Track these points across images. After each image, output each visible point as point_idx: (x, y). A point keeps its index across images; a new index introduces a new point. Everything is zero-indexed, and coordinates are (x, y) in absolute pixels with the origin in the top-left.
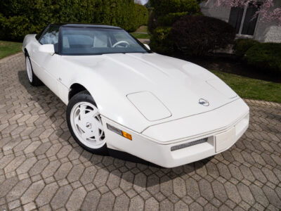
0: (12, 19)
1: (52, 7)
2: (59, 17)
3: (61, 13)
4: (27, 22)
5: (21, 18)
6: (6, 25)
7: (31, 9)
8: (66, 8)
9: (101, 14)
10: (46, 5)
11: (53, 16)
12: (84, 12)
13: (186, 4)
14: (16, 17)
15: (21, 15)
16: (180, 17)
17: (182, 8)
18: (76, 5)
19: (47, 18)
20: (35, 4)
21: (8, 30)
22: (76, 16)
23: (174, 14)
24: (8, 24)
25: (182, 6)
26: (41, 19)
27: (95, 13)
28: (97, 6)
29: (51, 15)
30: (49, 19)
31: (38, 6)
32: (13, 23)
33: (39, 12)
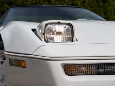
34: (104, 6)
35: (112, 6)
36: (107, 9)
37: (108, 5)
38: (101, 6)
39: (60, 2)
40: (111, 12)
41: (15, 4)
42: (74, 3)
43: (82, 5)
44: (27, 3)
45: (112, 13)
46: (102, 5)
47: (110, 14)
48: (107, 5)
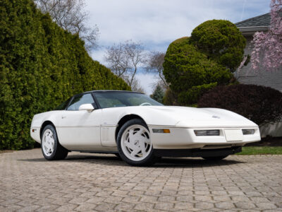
8: (38, 100)
10: (14, 97)
11: (21, 112)
13: (214, 73)
16: (207, 89)
17: (209, 78)
18: (49, 97)
19: (15, 113)
20: (3, 95)
23: (199, 87)
25: (209, 75)
26: (7, 116)
29: (20, 109)
30: (17, 116)
31: (6, 99)
33: (5, 107)
42: (54, 75)
44: (12, 75)
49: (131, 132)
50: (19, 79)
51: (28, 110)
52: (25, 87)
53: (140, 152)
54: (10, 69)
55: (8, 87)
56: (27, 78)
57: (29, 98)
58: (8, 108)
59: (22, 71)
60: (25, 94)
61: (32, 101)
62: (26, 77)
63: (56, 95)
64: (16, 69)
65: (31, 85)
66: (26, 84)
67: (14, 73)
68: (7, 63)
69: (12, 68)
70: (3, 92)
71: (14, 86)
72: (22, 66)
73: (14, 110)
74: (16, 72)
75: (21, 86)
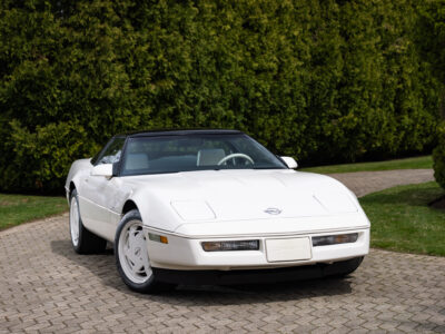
0: (42, 132)
1: (152, 88)
2: (174, 115)
3: (180, 102)
4: (80, 136)
5: (65, 128)
6: (26, 150)
7: (94, 100)
8: (196, 84)
9: (340, 86)
10: (135, 85)
11: (153, 115)
12: (266, 87)
14: (51, 126)
15: (66, 120)
18: (238, 71)
19: (136, 120)
20: (106, 86)
21: (31, 162)
22: (234, 105)
24: (31, 146)
26: (120, 126)
27: (312, 85)
28: (319, 61)
29: (148, 110)
31: (111, 92)
32: (44, 143)
33: (114, 108)
34: (342, 12)
35: (368, 11)
36: (353, 22)
37: (355, 11)
38: (334, 14)
39: (213, 24)
40: (365, 30)
41: (98, 48)
42: (250, 20)
43: (276, 20)
44: (127, 42)
45: (369, 30)
46: (338, 10)
47: (361, 36)
48: (352, 9)
49: (133, 230)
50: (144, 48)
51: (171, 109)
52: (159, 63)
53: (143, 269)
54: (124, 29)
55: (119, 67)
56: (164, 44)
57: (169, 84)
58: (119, 111)
59: (151, 30)
60: (158, 76)
61: (178, 89)
62: (161, 41)
63: (255, 65)
64: (137, 26)
65: (173, 58)
66: (160, 57)
67: (133, 37)
68: (116, 18)
69: (128, 26)
70: (107, 81)
71: (132, 65)
72: (152, 19)
73: (135, 113)
74: (138, 34)
75: (149, 62)
